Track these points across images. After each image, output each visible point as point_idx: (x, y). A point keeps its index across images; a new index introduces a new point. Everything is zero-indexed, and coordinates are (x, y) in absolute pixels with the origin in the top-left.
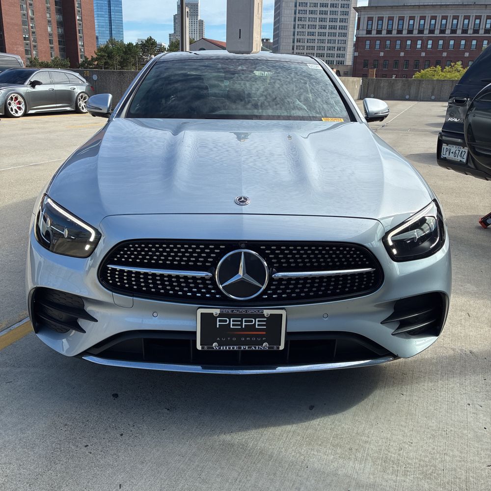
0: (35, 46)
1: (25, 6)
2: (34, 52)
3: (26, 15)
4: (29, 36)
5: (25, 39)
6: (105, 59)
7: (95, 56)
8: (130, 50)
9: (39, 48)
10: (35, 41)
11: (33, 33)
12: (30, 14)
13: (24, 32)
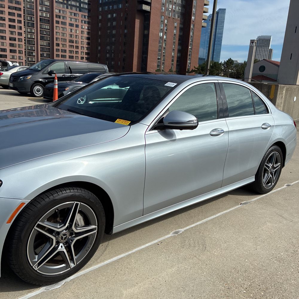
0: (163, 63)
1: (161, 41)
2: (162, 66)
3: (161, 46)
4: (161, 57)
5: (158, 59)
6: (199, 71)
7: (194, 69)
8: (215, 66)
9: (165, 64)
10: (164, 60)
11: (164, 56)
12: (164, 45)
13: (158, 56)
